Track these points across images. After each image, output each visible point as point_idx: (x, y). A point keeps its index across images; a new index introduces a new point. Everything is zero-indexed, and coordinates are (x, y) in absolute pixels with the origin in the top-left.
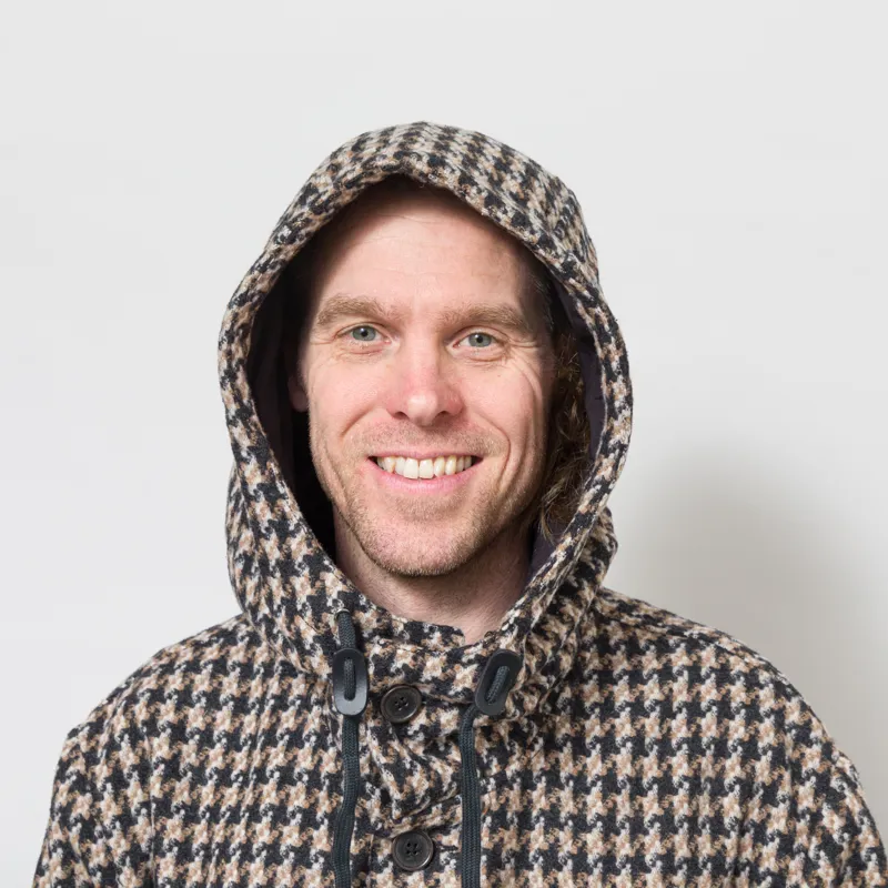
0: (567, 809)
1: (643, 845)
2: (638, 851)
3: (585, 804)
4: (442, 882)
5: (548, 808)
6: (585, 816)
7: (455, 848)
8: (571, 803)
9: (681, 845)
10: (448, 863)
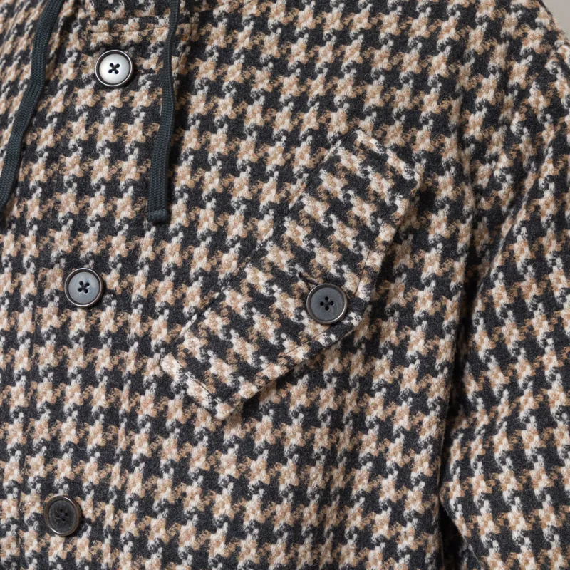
0: (269, 52)
1: (335, 86)
2: (329, 91)
3: (289, 51)
4: (135, 99)
5: (250, 48)
6: (287, 62)
7: (151, 71)
8: (275, 48)
9: (374, 94)
10: (144, 84)
